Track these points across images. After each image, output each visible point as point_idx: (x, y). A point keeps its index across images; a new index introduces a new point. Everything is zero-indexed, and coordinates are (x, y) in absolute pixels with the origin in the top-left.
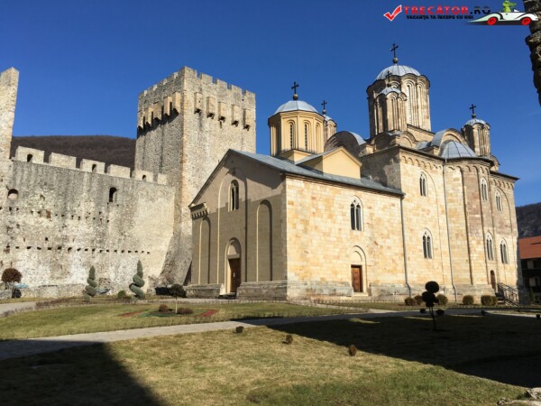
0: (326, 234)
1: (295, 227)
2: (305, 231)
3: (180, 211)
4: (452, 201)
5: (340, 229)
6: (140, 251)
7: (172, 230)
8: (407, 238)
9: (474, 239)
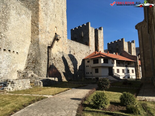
3: (38, 27)
6: (12, 51)
7: (30, 40)
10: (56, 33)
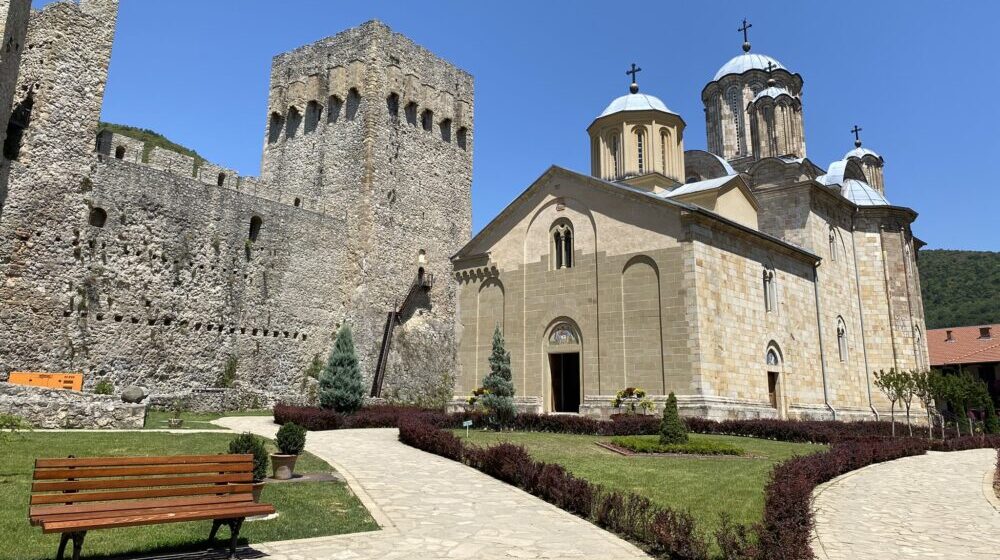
0: (741, 319)
1: (706, 305)
2: (718, 311)
4: (866, 274)
5: (754, 311)
6: (292, 334)
8: (823, 331)
9: (900, 336)
10: (421, 270)
